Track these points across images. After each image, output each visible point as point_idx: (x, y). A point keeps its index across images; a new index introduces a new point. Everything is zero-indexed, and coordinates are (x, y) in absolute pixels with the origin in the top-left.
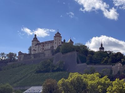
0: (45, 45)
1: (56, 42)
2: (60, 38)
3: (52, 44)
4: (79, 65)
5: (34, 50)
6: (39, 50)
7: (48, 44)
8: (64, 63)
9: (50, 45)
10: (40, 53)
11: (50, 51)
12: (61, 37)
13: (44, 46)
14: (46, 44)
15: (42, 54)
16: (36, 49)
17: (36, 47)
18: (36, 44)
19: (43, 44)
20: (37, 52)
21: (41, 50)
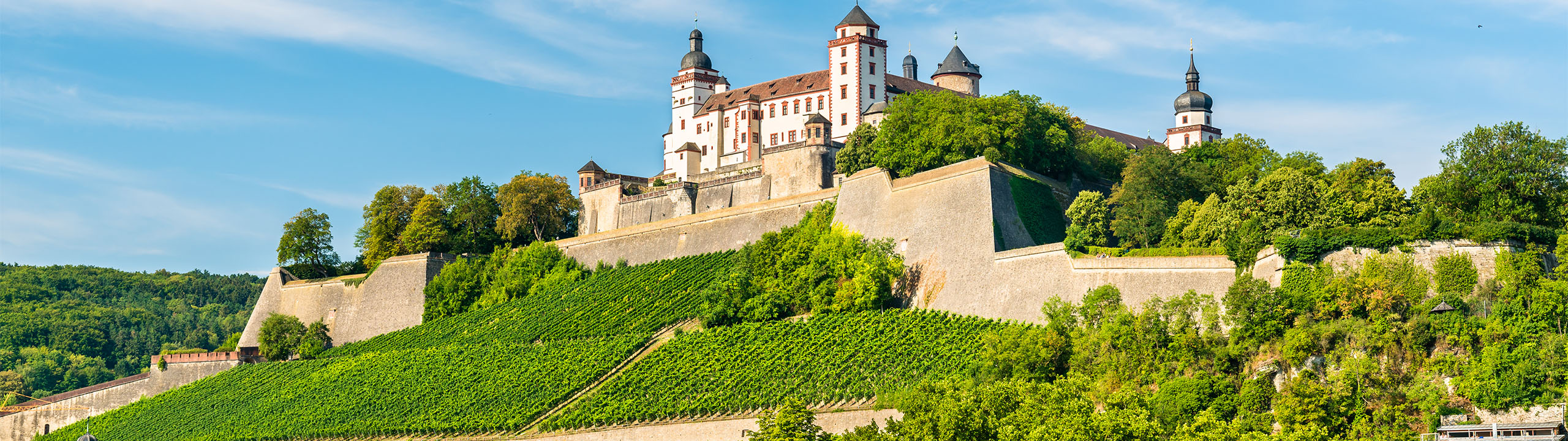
0: (765, 108)
2: (877, 50)
3: (821, 98)
4: (1011, 257)
5: (690, 147)
6: (728, 148)
7: (791, 101)
11: (804, 154)
12: (883, 44)
13: (757, 116)
14: (778, 103)
16: (707, 139)
17: (704, 127)
18: (702, 106)
19: (755, 99)
20: (712, 162)
21: (743, 147)
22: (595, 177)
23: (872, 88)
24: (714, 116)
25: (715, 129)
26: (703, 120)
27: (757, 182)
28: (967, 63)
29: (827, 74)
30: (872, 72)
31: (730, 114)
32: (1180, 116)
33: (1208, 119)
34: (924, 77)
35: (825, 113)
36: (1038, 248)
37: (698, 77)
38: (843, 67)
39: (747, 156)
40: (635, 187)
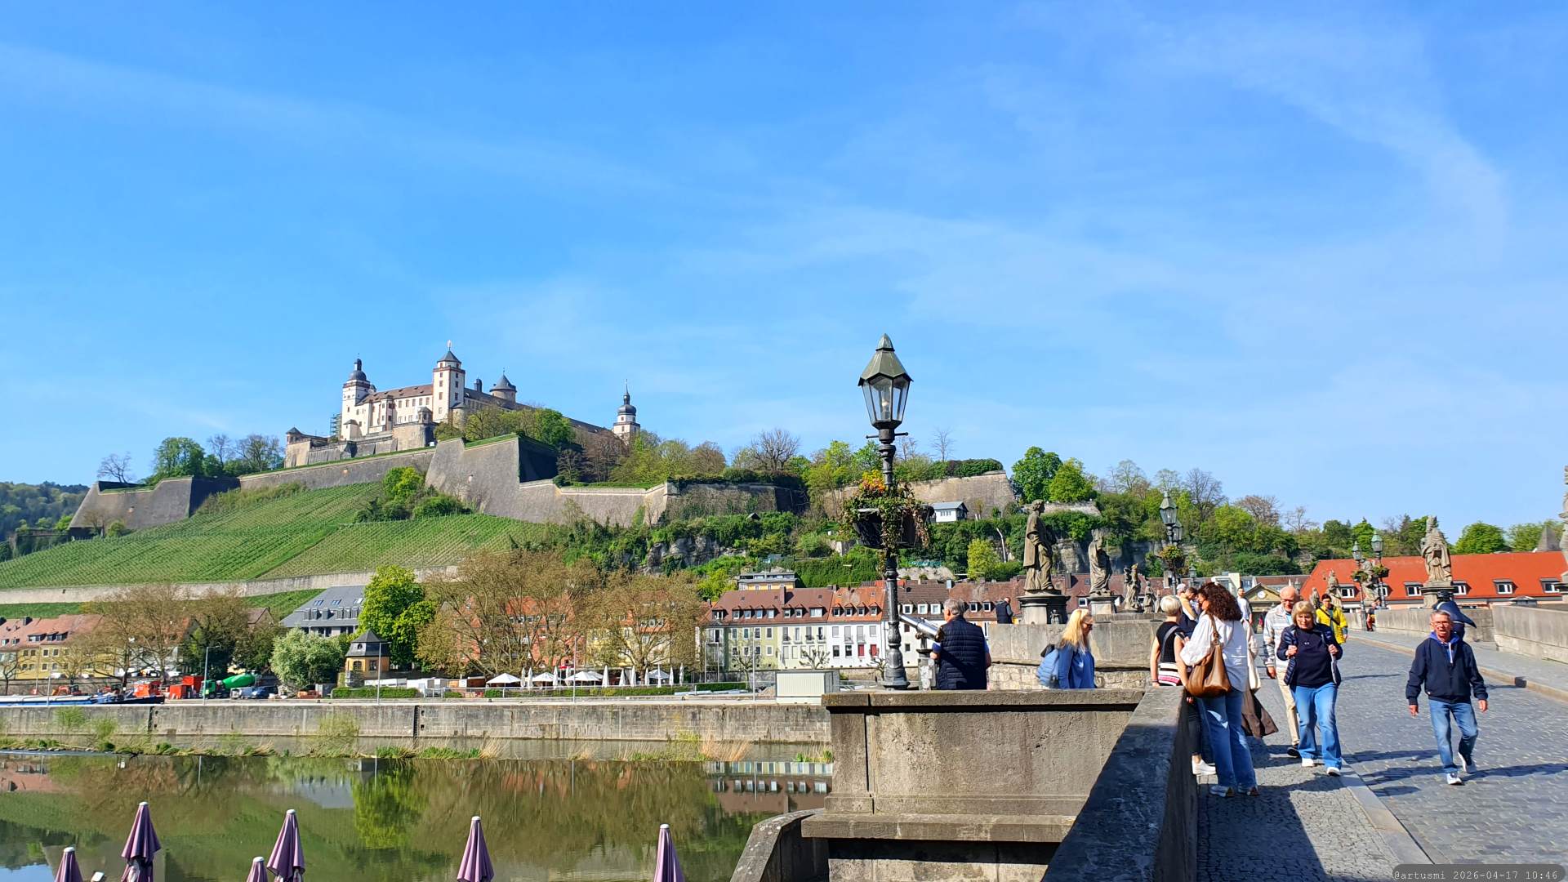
0: (396, 402)
1: (441, 394)
2: (460, 375)
3: (428, 399)
4: (528, 486)
5: (353, 422)
6: (375, 423)
7: (411, 399)
8: (470, 478)
9: (417, 402)
10: (377, 434)
11: (416, 428)
12: (463, 372)
13: (392, 406)
14: (404, 400)
15: (384, 439)
16: (363, 418)
17: (361, 411)
18: (360, 400)
19: (391, 398)
20: (364, 430)
21: (383, 423)
22: (296, 436)
23: (457, 394)
24: (367, 406)
25: (367, 413)
26: (359, 408)
27: (389, 442)
28: (510, 385)
29: (432, 386)
30: (457, 386)
31: (375, 405)
32: (620, 417)
33: (634, 419)
34: (485, 390)
35: (428, 407)
36: (540, 482)
37: (357, 384)
38: (441, 383)
39: (385, 428)
40: (318, 443)
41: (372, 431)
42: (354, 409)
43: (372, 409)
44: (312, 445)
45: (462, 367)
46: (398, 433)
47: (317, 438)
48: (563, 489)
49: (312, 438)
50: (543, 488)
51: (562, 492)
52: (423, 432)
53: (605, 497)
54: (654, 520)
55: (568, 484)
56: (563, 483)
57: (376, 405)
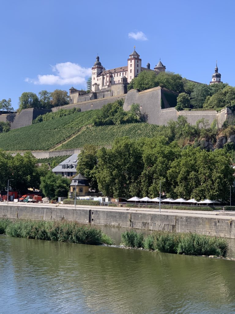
0: (113, 75)
1: (131, 70)
2: (139, 61)
4: (165, 110)
5: (96, 84)
6: (105, 85)
7: (119, 73)
9: (121, 75)
10: (105, 89)
11: (121, 86)
13: (111, 77)
14: (116, 74)
15: (108, 91)
16: (100, 82)
17: (99, 79)
18: (99, 75)
19: (111, 73)
20: (100, 87)
21: (108, 84)
22: (73, 91)
23: (138, 70)
24: (101, 77)
25: (101, 80)
27: (110, 92)
28: (163, 65)
29: (127, 67)
30: (138, 66)
32: (213, 79)
33: (220, 79)
35: (126, 77)
36: (170, 109)
37: (98, 67)
38: (131, 65)
39: (109, 86)
40: (82, 93)
41: (103, 88)
42: (96, 78)
43: (104, 78)
44: (79, 94)
45: (140, 58)
46: (113, 88)
47: (82, 91)
48: (180, 112)
49: (79, 91)
50: (171, 112)
51: (180, 113)
52: (123, 87)
53: (198, 116)
54: (220, 126)
55: (182, 110)
56: (180, 109)
57: (105, 76)
